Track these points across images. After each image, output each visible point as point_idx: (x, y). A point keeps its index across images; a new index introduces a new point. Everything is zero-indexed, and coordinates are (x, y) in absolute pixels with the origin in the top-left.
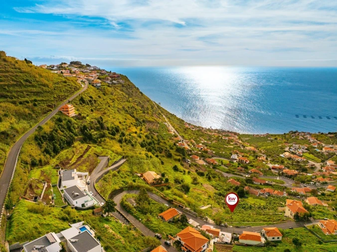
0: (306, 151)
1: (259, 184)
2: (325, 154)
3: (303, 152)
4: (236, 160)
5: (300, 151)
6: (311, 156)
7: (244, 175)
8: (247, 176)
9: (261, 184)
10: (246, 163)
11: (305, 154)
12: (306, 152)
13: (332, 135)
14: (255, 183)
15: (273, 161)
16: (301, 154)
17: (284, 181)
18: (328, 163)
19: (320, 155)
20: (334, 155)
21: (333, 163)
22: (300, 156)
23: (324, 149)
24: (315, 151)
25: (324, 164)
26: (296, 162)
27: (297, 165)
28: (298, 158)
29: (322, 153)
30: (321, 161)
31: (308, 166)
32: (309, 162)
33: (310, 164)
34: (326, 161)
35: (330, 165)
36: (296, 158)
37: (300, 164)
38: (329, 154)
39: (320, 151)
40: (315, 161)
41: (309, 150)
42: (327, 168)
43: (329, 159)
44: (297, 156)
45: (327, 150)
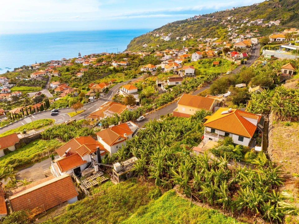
0: (12, 85)
2: (39, 79)
3: (9, 88)
5: (4, 88)
6: (22, 88)
9: (7, 152)
11: (13, 89)
12: (12, 87)
13: (21, 70)
16: (9, 91)
17: (48, 119)
18: (53, 85)
19: (33, 83)
20: (48, 77)
21: (58, 83)
22: (10, 93)
23: (33, 76)
24: (24, 81)
25: (49, 89)
26: (13, 100)
27: (17, 103)
28: (10, 96)
29: (35, 80)
30: (42, 88)
31: (34, 98)
32: (28, 95)
33: (33, 95)
34: (48, 86)
35: (59, 85)
36: (7, 97)
37: (20, 100)
38: (44, 78)
39: (30, 79)
40: (33, 91)
41: (15, 84)
42: (60, 88)
43: (48, 83)
44: (5, 94)
45: (38, 76)
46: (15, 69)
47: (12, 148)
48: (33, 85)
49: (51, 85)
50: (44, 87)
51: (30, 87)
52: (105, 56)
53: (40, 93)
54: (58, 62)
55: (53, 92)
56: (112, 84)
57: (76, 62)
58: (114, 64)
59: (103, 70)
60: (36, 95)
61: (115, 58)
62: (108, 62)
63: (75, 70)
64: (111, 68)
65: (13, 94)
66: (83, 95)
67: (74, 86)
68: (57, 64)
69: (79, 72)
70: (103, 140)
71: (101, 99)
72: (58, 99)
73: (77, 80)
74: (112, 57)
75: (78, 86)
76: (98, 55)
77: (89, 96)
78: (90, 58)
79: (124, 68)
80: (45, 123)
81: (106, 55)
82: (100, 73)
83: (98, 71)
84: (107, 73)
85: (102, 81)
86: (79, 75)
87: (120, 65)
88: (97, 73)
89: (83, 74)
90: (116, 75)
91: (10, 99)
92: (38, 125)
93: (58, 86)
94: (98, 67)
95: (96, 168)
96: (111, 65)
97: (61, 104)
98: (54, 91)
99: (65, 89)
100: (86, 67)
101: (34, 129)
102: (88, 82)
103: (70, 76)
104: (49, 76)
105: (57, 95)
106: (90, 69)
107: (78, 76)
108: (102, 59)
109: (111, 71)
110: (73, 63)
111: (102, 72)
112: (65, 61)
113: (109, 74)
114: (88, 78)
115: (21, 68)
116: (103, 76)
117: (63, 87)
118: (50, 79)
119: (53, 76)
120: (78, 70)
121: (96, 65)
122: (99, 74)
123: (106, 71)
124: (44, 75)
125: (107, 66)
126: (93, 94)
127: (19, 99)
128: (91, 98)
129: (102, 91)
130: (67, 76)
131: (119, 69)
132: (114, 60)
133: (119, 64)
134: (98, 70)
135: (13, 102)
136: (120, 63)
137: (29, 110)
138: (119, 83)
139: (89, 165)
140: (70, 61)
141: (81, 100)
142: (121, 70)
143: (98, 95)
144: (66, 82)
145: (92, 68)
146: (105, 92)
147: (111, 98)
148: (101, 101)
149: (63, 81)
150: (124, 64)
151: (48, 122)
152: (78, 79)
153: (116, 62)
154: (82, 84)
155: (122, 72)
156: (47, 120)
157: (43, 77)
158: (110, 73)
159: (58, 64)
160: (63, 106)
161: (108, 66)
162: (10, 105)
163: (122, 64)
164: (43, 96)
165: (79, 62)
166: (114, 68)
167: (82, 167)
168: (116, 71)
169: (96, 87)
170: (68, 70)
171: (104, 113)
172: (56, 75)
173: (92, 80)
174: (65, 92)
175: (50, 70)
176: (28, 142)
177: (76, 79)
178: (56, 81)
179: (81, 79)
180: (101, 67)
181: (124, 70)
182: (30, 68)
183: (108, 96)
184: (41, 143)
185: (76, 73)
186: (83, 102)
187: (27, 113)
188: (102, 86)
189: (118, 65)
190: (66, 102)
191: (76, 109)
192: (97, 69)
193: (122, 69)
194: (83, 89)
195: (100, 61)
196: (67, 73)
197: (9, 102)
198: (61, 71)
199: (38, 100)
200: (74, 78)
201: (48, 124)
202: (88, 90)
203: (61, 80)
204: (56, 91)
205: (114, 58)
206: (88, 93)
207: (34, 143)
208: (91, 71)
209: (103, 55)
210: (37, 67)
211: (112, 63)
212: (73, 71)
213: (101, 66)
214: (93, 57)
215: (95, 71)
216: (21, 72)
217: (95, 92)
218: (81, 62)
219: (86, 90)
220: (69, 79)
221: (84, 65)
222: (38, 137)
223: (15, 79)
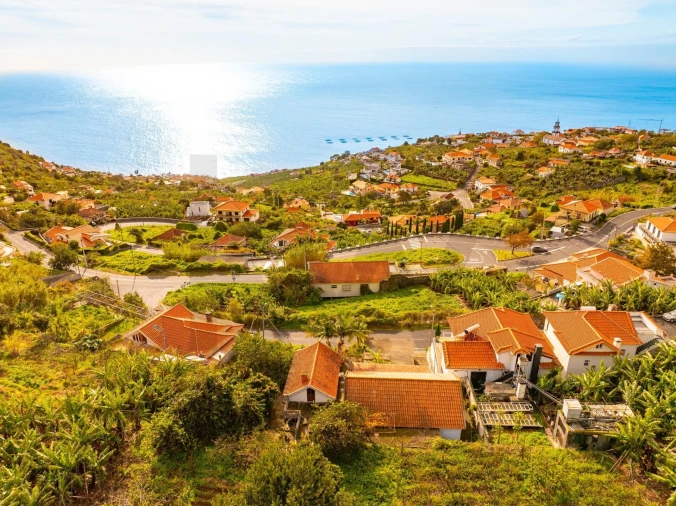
0: (406, 170)
1: (355, 289)
2: (457, 167)
3: (400, 175)
4: (204, 218)
5: (391, 173)
6: (422, 179)
7: (252, 266)
8: (267, 265)
9: (365, 291)
10: (247, 220)
11: (405, 178)
12: (406, 174)
14: (327, 290)
15: (333, 205)
16: (398, 180)
17: (451, 251)
18: (481, 184)
19: (444, 173)
20: (476, 166)
21: (492, 182)
22: (398, 185)
23: (447, 158)
24: (428, 166)
25: (469, 191)
26: (401, 199)
27: (404, 205)
28: (397, 190)
29: (449, 167)
30: (458, 186)
31: (437, 202)
32: (428, 194)
33: (436, 197)
34: (469, 184)
35: (492, 187)
36: (391, 191)
37: (411, 202)
38: (466, 166)
39: (441, 164)
40: (440, 188)
41: (412, 168)
42: (494, 194)
43: (473, 177)
44: (389, 185)
45: (456, 159)
46: (420, 141)
47: (374, 287)
48: (443, 177)
49: (477, 184)
50: (461, 185)
51: (436, 180)
52: (621, 135)
53: (452, 195)
54: (504, 137)
55: (475, 199)
56: (619, 209)
57: (545, 141)
58: (641, 160)
59: (604, 170)
60: (442, 197)
61: (648, 144)
62: (626, 151)
63: (537, 158)
64: (630, 167)
65: (404, 188)
66: (540, 219)
67: (524, 195)
68: (500, 141)
69: (546, 164)
70: (557, 334)
71: (579, 238)
72: (483, 215)
73: (534, 182)
74: (639, 141)
75: (534, 195)
76: (603, 133)
77: (552, 224)
78: (580, 137)
79: (665, 172)
80: (443, 259)
81: (623, 133)
82: (594, 176)
83: (593, 170)
84: (614, 178)
85: (596, 195)
86: (543, 173)
87: (657, 164)
88: (588, 174)
89: (553, 171)
90: (637, 187)
91: (395, 196)
92: (431, 259)
93: (490, 189)
94: (595, 160)
95: (520, 391)
96: (630, 161)
97: (485, 227)
98: (479, 197)
99: (503, 196)
100: (564, 157)
101: (420, 263)
102: (560, 191)
103: (522, 170)
104: (478, 164)
105: (483, 206)
106: (573, 161)
107: (541, 173)
108: (612, 142)
109: (626, 173)
110: (537, 143)
111: (601, 173)
112: (520, 135)
113: (620, 182)
114: (562, 182)
115: (431, 140)
116: (600, 183)
117: (500, 193)
118: (478, 170)
119: (486, 165)
120: (544, 161)
121: (591, 154)
122: (592, 179)
123: (614, 173)
124: (468, 160)
125: (619, 162)
126: (565, 222)
127: (410, 199)
128: (556, 229)
129: (588, 220)
130: (515, 169)
131: (651, 172)
132: (644, 150)
133: (654, 159)
134: (591, 167)
135: (399, 203)
136: (658, 159)
137: (422, 224)
138: (639, 210)
139: (507, 377)
140: (532, 138)
141: (532, 228)
142: (657, 178)
143: (576, 228)
144: (510, 183)
145: (579, 161)
146: (596, 224)
147: (607, 240)
148: (578, 243)
149: (504, 180)
150: (668, 162)
151: (449, 258)
152: (538, 180)
153: (646, 154)
154: (544, 193)
155: (658, 183)
156: (449, 254)
157: (466, 164)
158: (624, 179)
159: (504, 141)
160: (490, 232)
161: (623, 162)
162: (393, 207)
163: (663, 161)
164: (455, 203)
165: (551, 142)
166: (638, 170)
167: (491, 375)
168: (640, 176)
169: (574, 205)
170: (521, 157)
171: (579, 273)
172: (493, 163)
173: (570, 189)
174: (501, 204)
175: (484, 153)
176: (401, 285)
177: (533, 179)
178: (488, 177)
179: (544, 182)
180: (602, 162)
181: (664, 178)
182: (446, 143)
183: (600, 235)
184: (425, 293)
185: (538, 167)
186: (534, 233)
187: (417, 228)
188: (591, 207)
189: (652, 162)
190: (498, 227)
191: (515, 245)
192: (591, 164)
193: (661, 174)
194: (544, 205)
195: (603, 146)
196: (518, 163)
197: (393, 201)
198: (506, 158)
199: (442, 209)
200: (530, 175)
201: (448, 262)
202: (555, 209)
203: (501, 176)
204: (483, 197)
205: (644, 143)
206: (551, 216)
207: (413, 290)
208: (575, 166)
209: (617, 132)
210: (459, 142)
211: (635, 155)
212: (533, 160)
213: (603, 158)
214: (587, 135)
215: (583, 170)
216: (428, 147)
217: (569, 218)
218: (556, 143)
219: (549, 209)
220: (518, 176)
221: (561, 150)
222: (423, 282)
223: (414, 160)
